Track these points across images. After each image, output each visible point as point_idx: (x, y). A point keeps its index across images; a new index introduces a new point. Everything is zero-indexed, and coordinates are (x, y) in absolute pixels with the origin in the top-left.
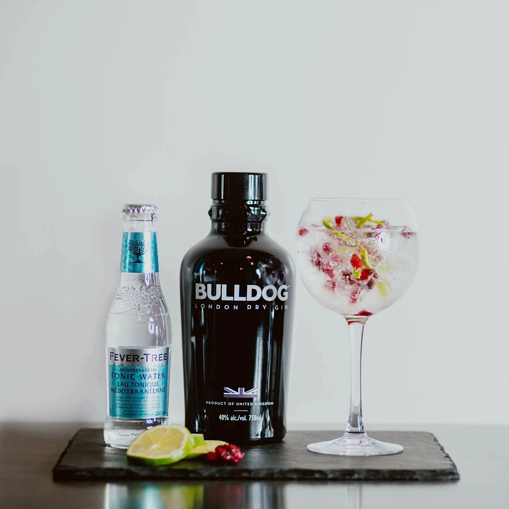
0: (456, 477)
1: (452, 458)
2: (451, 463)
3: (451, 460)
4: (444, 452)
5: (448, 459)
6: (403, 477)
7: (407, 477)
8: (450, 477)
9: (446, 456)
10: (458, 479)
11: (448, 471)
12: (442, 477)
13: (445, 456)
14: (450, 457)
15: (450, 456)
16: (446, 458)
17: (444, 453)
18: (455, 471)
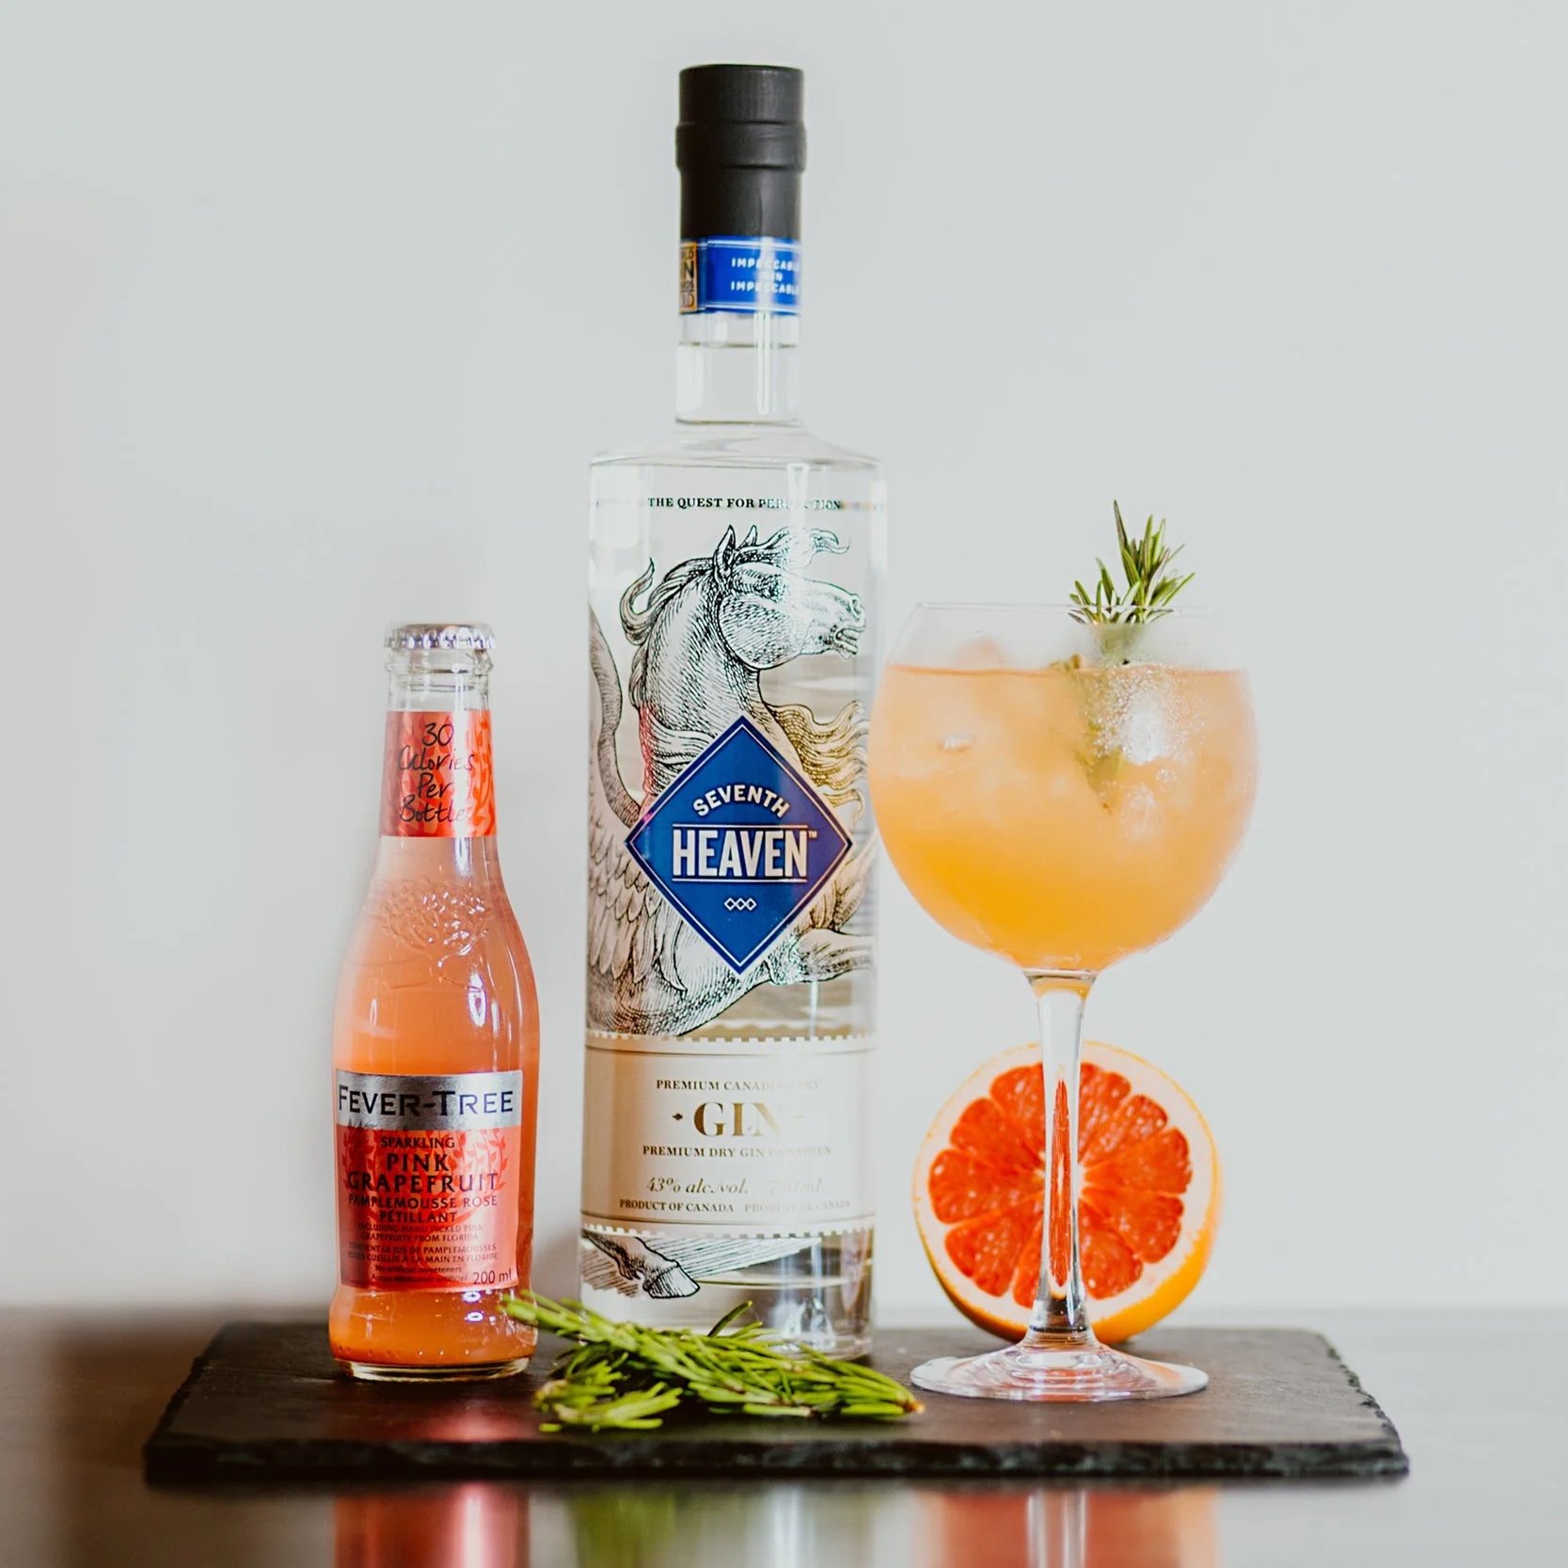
0: (1397, 1465)
1: (1382, 1409)
2: (1381, 1421)
3: (1381, 1415)
4: (1359, 1391)
5: (1373, 1410)
6: (1233, 1467)
7: (1247, 1467)
8: (1380, 1465)
9: (1365, 1403)
10: (1405, 1471)
11: (1370, 1447)
12: (1354, 1467)
13: (1362, 1401)
14: (1377, 1407)
15: (1378, 1402)
16: (1365, 1408)
17: (1358, 1395)
18: (1394, 1448)
